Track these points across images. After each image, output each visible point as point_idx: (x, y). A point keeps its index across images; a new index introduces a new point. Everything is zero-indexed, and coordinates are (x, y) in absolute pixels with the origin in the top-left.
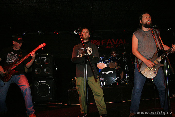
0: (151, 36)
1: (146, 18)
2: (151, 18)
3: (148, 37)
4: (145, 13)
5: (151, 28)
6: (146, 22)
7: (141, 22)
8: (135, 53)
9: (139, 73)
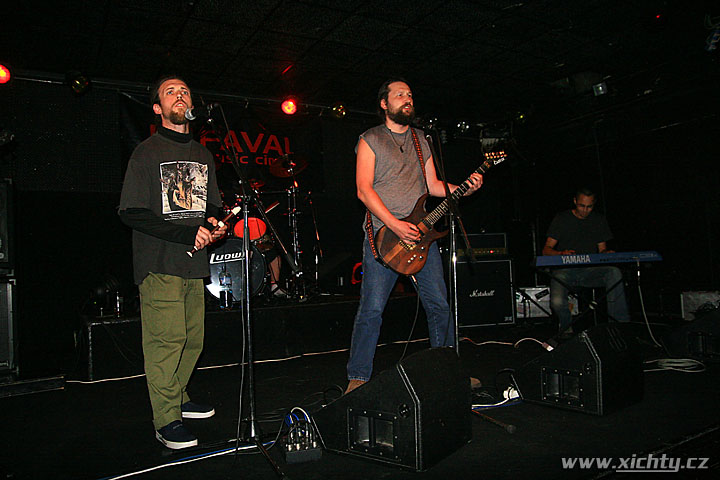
0: (410, 147)
1: (399, 96)
2: (414, 98)
3: (402, 151)
4: (397, 80)
5: (412, 126)
6: (398, 107)
7: (383, 105)
8: (365, 196)
9: (377, 260)
